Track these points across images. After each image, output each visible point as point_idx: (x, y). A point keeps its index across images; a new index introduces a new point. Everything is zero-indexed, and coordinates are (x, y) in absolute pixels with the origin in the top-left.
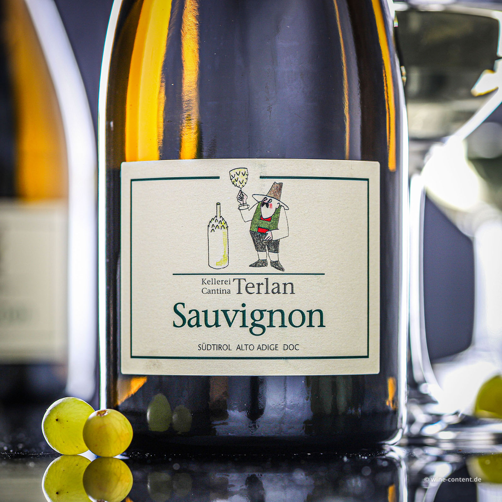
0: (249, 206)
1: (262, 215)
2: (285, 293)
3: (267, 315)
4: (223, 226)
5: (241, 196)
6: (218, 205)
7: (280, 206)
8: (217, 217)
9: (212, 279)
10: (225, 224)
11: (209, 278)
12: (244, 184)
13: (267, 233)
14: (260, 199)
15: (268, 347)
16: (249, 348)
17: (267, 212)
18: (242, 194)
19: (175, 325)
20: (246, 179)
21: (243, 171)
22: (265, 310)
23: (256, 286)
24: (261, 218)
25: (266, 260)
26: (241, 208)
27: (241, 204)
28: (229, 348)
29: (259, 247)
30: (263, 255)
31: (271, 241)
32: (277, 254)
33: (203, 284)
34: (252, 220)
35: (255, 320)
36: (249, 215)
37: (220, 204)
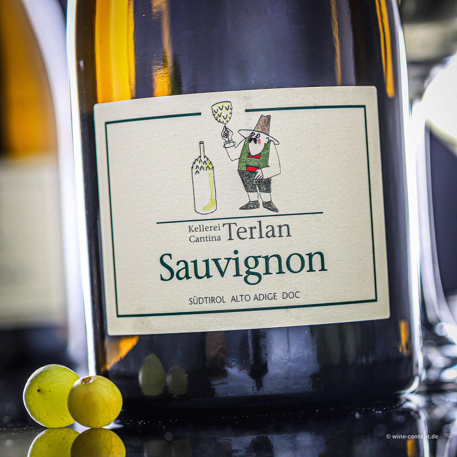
0: (235, 143)
1: (250, 153)
2: (281, 236)
3: (262, 261)
4: (208, 166)
5: (226, 133)
6: (201, 143)
7: (269, 141)
8: (201, 158)
9: (200, 225)
10: (210, 164)
11: (196, 224)
12: (228, 119)
13: (256, 171)
14: (247, 134)
15: (266, 297)
16: (245, 299)
17: (255, 149)
18: (227, 131)
19: (162, 279)
20: (231, 113)
21: (226, 105)
22: (260, 257)
23: (249, 230)
24: (250, 155)
25: (258, 201)
26: (226, 146)
27: (226, 142)
28: (223, 301)
29: (249, 187)
30: (254, 196)
31: (262, 180)
32: (269, 193)
33: (190, 232)
34: (239, 158)
35: (250, 268)
36: (236, 152)
37: (203, 143)
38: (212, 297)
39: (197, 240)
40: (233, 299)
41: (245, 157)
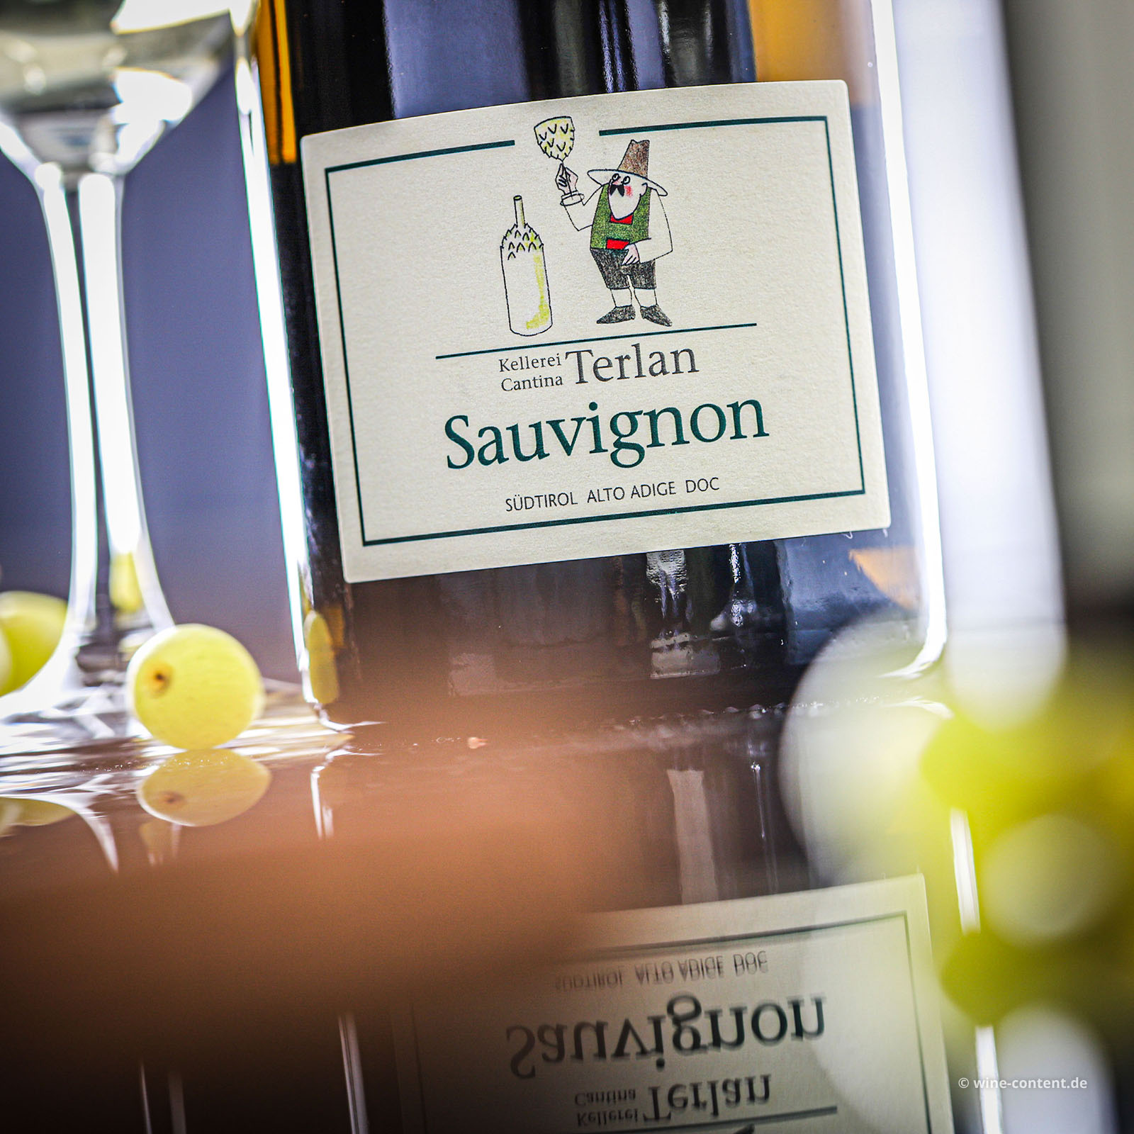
38: (550, 495)
39: (517, 387)
40: (591, 497)
41: (603, 222)
